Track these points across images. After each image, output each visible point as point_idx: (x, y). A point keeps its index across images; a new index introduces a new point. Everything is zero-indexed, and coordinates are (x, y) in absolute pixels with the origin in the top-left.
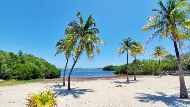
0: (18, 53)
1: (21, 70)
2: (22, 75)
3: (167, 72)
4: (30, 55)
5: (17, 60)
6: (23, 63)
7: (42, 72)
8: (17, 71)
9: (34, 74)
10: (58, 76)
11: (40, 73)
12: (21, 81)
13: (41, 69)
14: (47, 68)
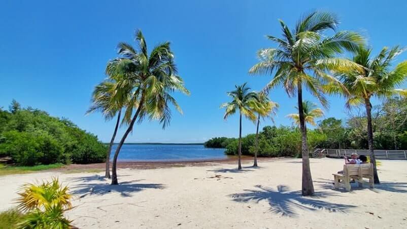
0: (10, 107)
1: (16, 145)
2: (19, 156)
3: (322, 151)
4: (36, 113)
5: (7, 123)
6: (21, 128)
7: (63, 149)
8: (8, 147)
9: (45, 153)
10: (102, 158)
11: (60, 151)
12: (16, 168)
13: (62, 144)
14: (77, 141)
